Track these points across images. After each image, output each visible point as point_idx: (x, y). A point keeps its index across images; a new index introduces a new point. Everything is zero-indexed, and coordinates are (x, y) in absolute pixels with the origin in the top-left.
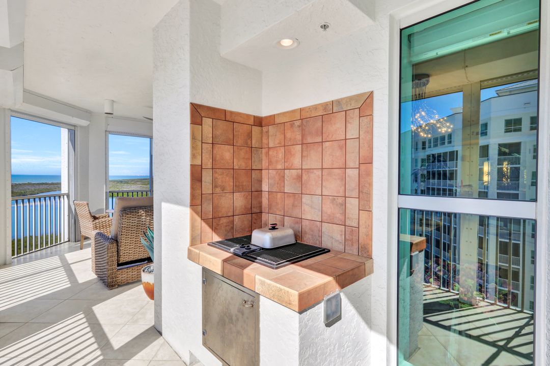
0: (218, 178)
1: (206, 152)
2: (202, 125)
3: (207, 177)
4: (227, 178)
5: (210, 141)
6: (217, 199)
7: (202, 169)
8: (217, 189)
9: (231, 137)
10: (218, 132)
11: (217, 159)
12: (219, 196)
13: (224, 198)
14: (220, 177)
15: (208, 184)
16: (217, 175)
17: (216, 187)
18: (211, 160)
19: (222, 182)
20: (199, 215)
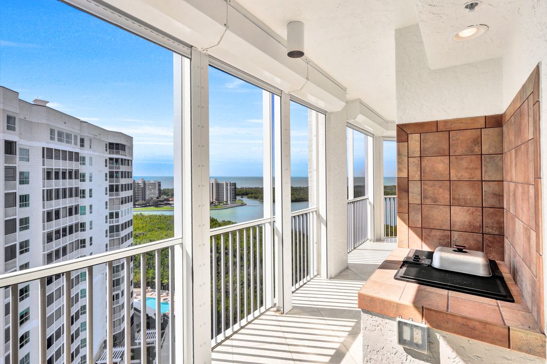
0: (428, 189)
1: (413, 165)
2: (408, 142)
3: (415, 189)
4: (441, 190)
5: (418, 154)
6: (427, 210)
7: (408, 180)
8: (427, 200)
9: (446, 147)
10: (427, 145)
11: (427, 171)
12: (430, 207)
13: (436, 210)
14: (430, 188)
15: (416, 195)
16: (426, 187)
17: (426, 198)
18: (419, 173)
19: (434, 194)
20: (405, 223)
